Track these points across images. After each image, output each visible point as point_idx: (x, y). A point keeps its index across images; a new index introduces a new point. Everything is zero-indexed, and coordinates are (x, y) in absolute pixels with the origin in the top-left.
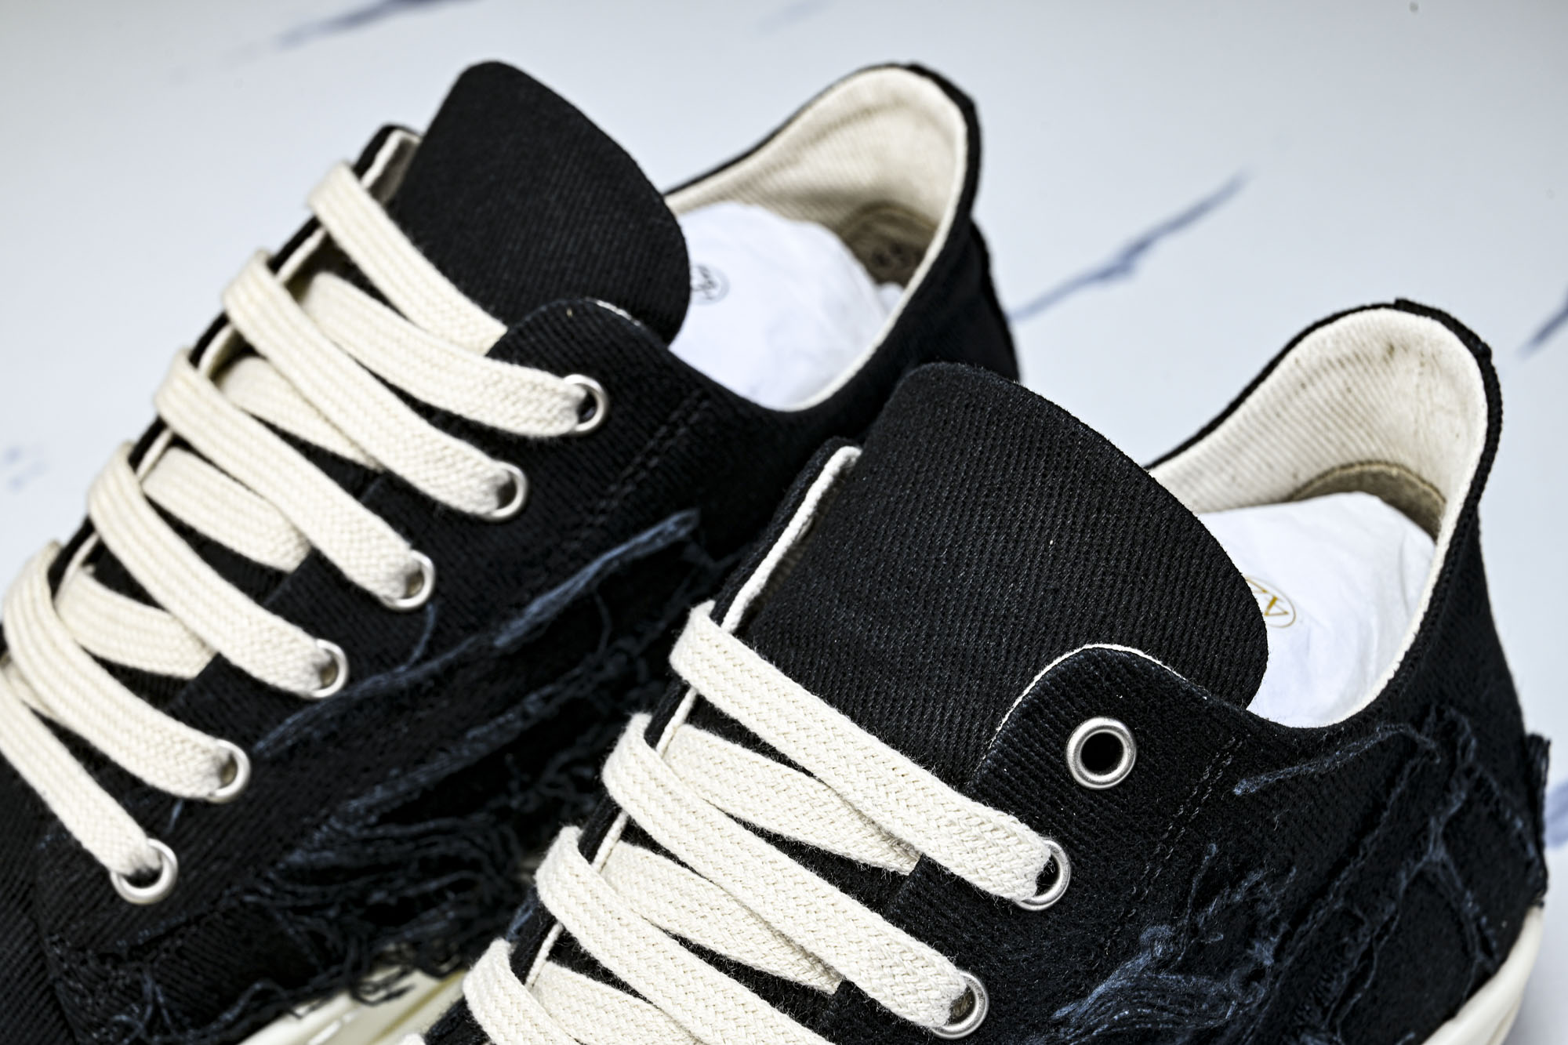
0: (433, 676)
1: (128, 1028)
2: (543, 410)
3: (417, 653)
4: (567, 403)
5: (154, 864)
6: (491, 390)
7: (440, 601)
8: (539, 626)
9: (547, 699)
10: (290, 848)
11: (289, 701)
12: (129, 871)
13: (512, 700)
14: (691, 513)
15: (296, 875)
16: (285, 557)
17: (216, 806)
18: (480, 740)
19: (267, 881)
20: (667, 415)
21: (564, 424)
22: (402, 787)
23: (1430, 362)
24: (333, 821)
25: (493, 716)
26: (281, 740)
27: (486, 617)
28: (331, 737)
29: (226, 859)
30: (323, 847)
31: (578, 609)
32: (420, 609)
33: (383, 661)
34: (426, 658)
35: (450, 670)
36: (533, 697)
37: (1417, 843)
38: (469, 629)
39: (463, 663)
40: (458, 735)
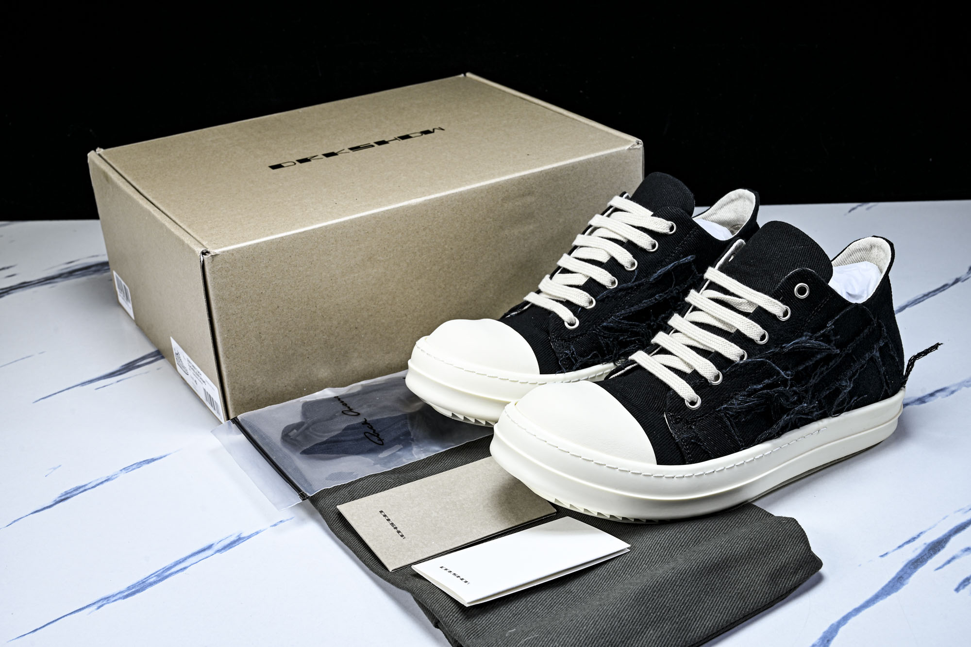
0: (636, 285)
1: (567, 354)
2: (663, 227)
3: (633, 281)
4: (668, 226)
5: (574, 322)
6: (652, 222)
7: (638, 269)
8: (660, 275)
9: (660, 296)
10: (603, 322)
11: (603, 287)
12: (569, 322)
13: (653, 295)
14: (694, 256)
15: (605, 328)
16: (604, 259)
17: (586, 309)
18: (645, 303)
19: (598, 329)
20: (689, 232)
21: (667, 231)
22: (628, 311)
23: (880, 247)
24: (612, 317)
25: (649, 298)
26: (603, 296)
27: (648, 274)
28: (613, 297)
29: (589, 322)
30: (610, 323)
31: (667, 274)
32: (634, 271)
33: (625, 282)
34: (634, 282)
35: (640, 285)
36: (657, 295)
37: (871, 349)
38: (644, 277)
39: (642, 284)
40: (640, 302)
